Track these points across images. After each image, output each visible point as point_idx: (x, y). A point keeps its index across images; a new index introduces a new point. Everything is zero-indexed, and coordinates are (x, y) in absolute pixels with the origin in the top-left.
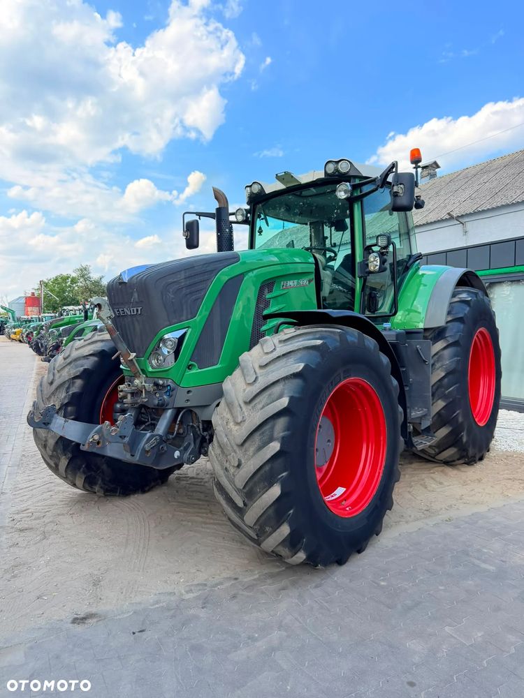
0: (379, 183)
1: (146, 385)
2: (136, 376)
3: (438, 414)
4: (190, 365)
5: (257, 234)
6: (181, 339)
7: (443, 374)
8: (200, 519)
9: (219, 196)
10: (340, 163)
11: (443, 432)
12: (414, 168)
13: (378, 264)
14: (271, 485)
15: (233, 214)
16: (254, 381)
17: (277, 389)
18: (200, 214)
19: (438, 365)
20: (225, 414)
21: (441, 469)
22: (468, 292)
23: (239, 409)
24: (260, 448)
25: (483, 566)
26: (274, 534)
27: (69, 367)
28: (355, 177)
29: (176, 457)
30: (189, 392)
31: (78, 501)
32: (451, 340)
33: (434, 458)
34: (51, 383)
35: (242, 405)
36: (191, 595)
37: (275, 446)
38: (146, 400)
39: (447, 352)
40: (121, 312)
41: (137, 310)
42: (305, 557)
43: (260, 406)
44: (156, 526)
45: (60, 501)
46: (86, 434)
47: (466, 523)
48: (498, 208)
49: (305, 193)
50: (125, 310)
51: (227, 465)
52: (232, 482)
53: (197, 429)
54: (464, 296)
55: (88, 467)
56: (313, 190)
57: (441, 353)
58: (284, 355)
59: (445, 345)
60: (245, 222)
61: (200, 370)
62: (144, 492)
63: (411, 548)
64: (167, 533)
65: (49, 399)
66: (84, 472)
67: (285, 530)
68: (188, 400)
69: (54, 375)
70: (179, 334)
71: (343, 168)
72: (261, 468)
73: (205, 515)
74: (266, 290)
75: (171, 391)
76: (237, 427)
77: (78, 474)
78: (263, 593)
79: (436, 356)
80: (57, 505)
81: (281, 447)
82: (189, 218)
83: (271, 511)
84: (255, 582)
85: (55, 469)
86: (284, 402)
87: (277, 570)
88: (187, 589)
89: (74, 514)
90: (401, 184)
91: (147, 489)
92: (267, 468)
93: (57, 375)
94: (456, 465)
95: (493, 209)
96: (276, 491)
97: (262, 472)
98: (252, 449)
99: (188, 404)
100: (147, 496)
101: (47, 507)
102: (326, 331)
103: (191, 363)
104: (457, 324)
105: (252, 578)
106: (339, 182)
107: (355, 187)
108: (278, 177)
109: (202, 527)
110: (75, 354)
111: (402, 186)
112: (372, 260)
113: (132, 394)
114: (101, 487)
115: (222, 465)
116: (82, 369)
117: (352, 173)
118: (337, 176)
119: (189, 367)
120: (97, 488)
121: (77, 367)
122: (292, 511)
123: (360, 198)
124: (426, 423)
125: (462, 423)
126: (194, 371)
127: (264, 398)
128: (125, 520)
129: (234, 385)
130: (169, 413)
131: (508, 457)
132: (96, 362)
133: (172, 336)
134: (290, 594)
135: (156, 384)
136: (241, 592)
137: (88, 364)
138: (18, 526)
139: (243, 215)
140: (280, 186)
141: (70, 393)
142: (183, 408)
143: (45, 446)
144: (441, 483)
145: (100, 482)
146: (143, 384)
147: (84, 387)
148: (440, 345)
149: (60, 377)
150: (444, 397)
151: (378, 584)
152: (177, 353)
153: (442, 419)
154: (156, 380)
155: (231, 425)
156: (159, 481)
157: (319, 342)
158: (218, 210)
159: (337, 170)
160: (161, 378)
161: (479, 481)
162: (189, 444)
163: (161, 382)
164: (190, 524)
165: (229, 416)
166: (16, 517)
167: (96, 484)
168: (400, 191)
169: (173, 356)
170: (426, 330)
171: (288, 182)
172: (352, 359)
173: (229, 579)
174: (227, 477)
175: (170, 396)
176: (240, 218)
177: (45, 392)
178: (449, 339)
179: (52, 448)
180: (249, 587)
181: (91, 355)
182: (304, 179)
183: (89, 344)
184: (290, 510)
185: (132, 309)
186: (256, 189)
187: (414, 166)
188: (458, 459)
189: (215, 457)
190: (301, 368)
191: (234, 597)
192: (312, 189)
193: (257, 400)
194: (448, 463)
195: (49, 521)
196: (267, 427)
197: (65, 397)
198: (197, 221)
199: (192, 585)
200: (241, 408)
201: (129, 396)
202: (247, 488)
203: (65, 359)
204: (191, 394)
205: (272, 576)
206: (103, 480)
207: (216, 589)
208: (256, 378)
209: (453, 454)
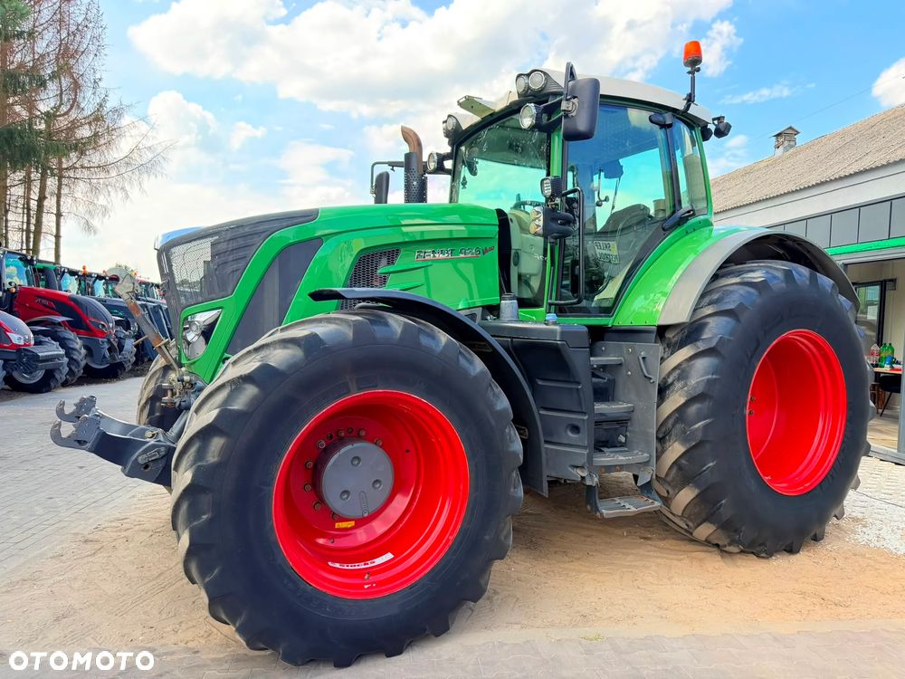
4: (225, 359)
5: (461, 186)
7: (682, 400)
9: (409, 137)
10: (531, 77)
12: (689, 73)
18: (392, 164)
28: (548, 95)
59: (692, 353)
60: (442, 171)
70: (209, 316)
71: (535, 82)
74: (384, 261)
82: (379, 170)
90: (574, 97)
101: (146, 520)
103: (226, 355)
104: (723, 320)
108: (462, 105)
111: (575, 100)
117: (549, 89)
118: (531, 94)
124: (646, 477)
135: (182, 381)
139: (435, 161)
140: (475, 119)
148: (683, 354)
150: (684, 438)
152: (207, 337)
158: (408, 156)
159: (528, 87)
168: (572, 109)
171: (479, 112)
178: (700, 343)
182: (496, 104)
186: (452, 124)
187: (689, 69)
195: (126, 535)
198: (387, 173)
209: (715, 534)
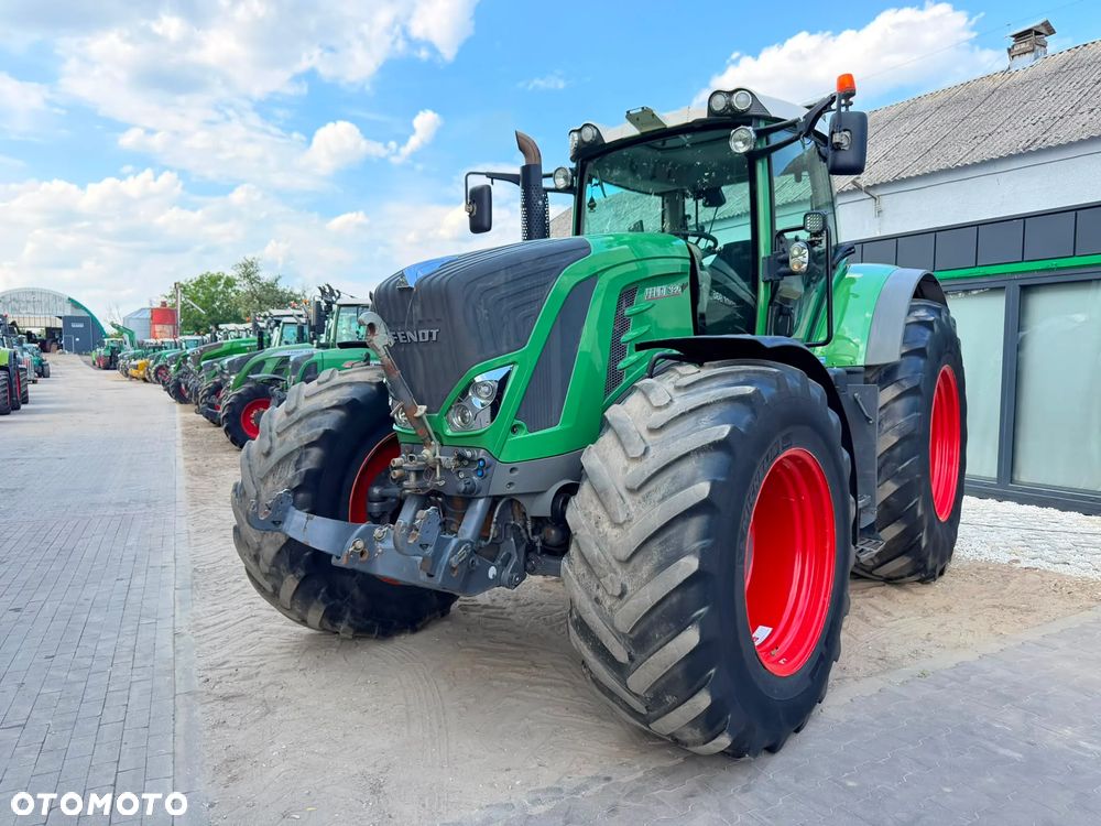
0: (803, 129)
1: (442, 458)
2: (423, 444)
3: (885, 503)
4: (515, 426)
5: (587, 209)
6: (503, 382)
7: (895, 440)
8: (519, 677)
9: (524, 146)
10: (735, 95)
11: (891, 532)
13: (806, 259)
14: (681, 629)
15: (550, 176)
16: (644, 454)
17: (687, 468)
18: (493, 176)
19: (887, 425)
20: (592, 509)
21: (882, 589)
22: (928, 308)
23: (619, 500)
24: (662, 567)
25: (1002, 751)
26: (681, 708)
27: (297, 427)
28: (759, 118)
29: (491, 577)
30: (512, 470)
31: (308, 647)
32: (907, 385)
33: (871, 573)
34: (268, 454)
35: (624, 494)
36: (540, 809)
37: (690, 564)
38: (442, 483)
39: (900, 405)
40: (401, 338)
41: (431, 335)
42: (729, 743)
43: (658, 496)
44: (451, 689)
45: (278, 648)
46: (342, 538)
47: (952, 679)
48: (933, 174)
49: (670, 143)
50: (409, 333)
51: (600, 593)
52: (609, 622)
53: (523, 531)
54: (922, 313)
55: (331, 593)
56: (686, 138)
57: (891, 406)
58: (691, 411)
59: (898, 392)
60: (568, 190)
61: (530, 435)
62: (415, 630)
63: (876, 722)
64: (471, 701)
65: (264, 480)
66: (324, 601)
67: (703, 700)
68: (510, 484)
69: (271, 440)
70: (498, 374)
71: (741, 103)
72: (664, 599)
73: (524, 669)
74: (626, 303)
75: (484, 469)
76: (617, 531)
77: (315, 604)
78: (659, 802)
79: (884, 411)
80: (275, 654)
81: (700, 565)
83: (679, 670)
84: (640, 784)
85: (273, 596)
86: (702, 489)
87: (671, 763)
88: (532, 797)
89: (305, 669)
90: (845, 130)
91: (419, 626)
92: (674, 599)
93: (277, 441)
94: (904, 584)
95: (925, 176)
96: (690, 638)
97: (667, 604)
98: (646, 569)
99: (512, 490)
100: (420, 637)
101: (257, 659)
102: (755, 372)
103: (516, 422)
104: (914, 359)
105: (633, 777)
106: (735, 126)
107: (761, 134)
108: (629, 117)
109: (527, 691)
110: (306, 406)
111: (847, 133)
112: (796, 253)
113: (419, 473)
114: (350, 625)
115: (589, 594)
116: (321, 430)
117: (754, 112)
118: (729, 115)
119: (514, 429)
120: (343, 626)
121: (311, 427)
122: (713, 671)
123: (767, 153)
124: (868, 519)
125: (922, 516)
126: (522, 435)
127: (664, 483)
128: (396, 680)
129: (604, 459)
130: (480, 505)
131: (981, 570)
132: (341, 418)
133: (487, 378)
134: (705, 804)
135: (461, 458)
136: (622, 802)
137: (329, 422)
138: (218, 690)
139: (566, 178)
140: (631, 131)
141: (302, 470)
142: (501, 497)
143: (256, 558)
144: (889, 614)
145: (348, 616)
146: (438, 456)
147: (325, 462)
148: (889, 393)
149: (282, 444)
150: (894, 476)
151: (845, 786)
152: (495, 408)
153: (890, 513)
154: (460, 450)
155: (606, 526)
156: (438, 613)
157: (749, 390)
158: (526, 169)
159: (730, 106)
160: (469, 448)
161: (947, 609)
162: (509, 556)
163: (469, 454)
164: (505, 684)
165: (600, 511)
166: (210, 675)
167: (341, 619)
168: (845, 142)
169: (488, 411)
170: (867, 368)
171: (647, 124)
172: (794, 418)
173: (595, 778)
174: (599, 612)
175: (483, 476)
176: (561, 183)
177: (257, 469)
178: (904, 382)
179: (270, 560)
180: (634, 793)
181: (334, 407)
182: (672, 119)
183: (329, 389)
184: (711, 669)
185: (420, 332)
186: (588, 135)
188: (910, 575)
189: (574, 579)
190: (726, 433)
191: (613, 810)
192: (682, 137)
193: (652, 486)
194: (890, 580)
195: (268, 681)
196: (672, 532)
197: (294, 477)
198: (489, 188)
199: (538, 791)
200: (622, 498)
201: (413, 476)
202: (636, 632)
203: (288, 413)
204: (516, 473)
205: (665, 773)
206: (353, 612)
207: (579, 796)
208: (646, 450)
209: (902, 567)
